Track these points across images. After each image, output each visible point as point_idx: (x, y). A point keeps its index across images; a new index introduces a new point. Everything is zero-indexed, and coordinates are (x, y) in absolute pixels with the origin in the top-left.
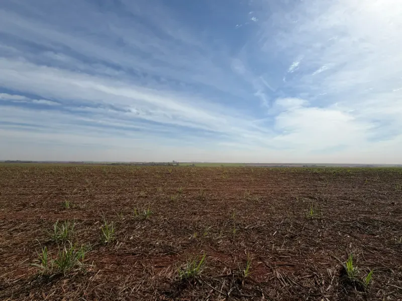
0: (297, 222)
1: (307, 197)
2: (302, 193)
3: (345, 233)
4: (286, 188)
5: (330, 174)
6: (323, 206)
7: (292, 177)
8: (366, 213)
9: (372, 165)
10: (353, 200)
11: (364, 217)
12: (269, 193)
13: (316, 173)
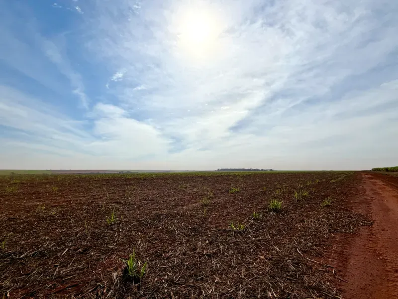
0: (96, 231)
1: (114, 203)
2: (110, 199)
3: (138, 231)
4: (95, 196)
5: (139, 179)
6: (127, 209)
7: (105, 184)
8: (157, 209)
9: (169, 171)
10: (150, 201)
11: (156, 213)
12: (74, 204)
13: (128, 179)
